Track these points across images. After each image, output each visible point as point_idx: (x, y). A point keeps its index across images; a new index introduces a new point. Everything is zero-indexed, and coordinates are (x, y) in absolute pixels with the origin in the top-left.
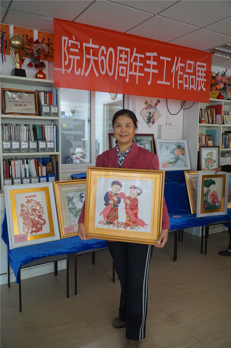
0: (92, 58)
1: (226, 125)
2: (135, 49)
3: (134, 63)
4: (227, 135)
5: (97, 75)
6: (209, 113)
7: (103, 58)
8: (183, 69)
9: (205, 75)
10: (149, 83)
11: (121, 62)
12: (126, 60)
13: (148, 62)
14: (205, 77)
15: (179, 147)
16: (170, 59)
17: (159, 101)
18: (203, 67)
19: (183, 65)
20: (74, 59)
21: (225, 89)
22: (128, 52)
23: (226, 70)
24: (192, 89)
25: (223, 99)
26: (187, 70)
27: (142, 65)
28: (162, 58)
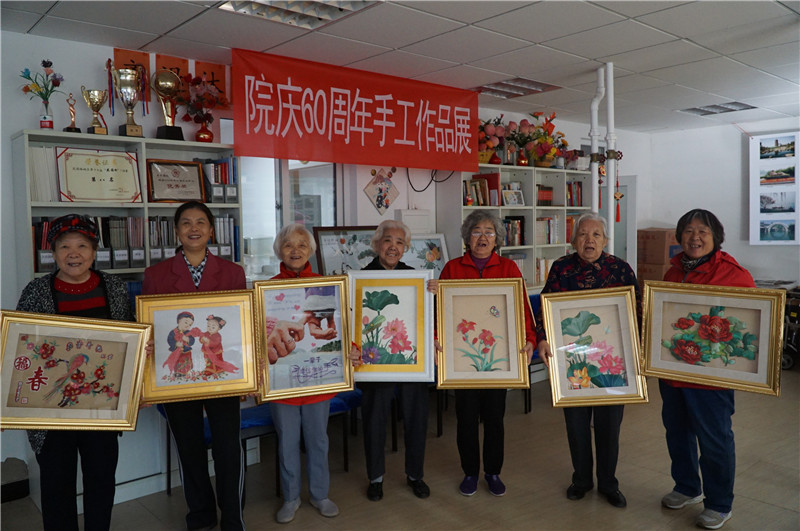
0: (291, 107)
1: (506, 207)
2: (358, 91)
3: (357, 113)
4: (509, 223)
5: (301, 134)
6: (478, 187)
7: (308, 106)
8: (433, 119)
9: (468, 127)
10: (382, 143)
11: (336, 112)
12: (344, 108)
13: (379, 110)
14: (469, 131)
15: (431, 246)
16: (412, 105)
17: (394, 170)
18: (465, 114)
19: (434, 113)
20: (264, 111)
21: (501, 146)
22: (347, 95)
23: (502, 116)
24: (450, 150)
25: (498, 163)
26: (441, 121)
27: (369, 115)
28: (400, 103)
